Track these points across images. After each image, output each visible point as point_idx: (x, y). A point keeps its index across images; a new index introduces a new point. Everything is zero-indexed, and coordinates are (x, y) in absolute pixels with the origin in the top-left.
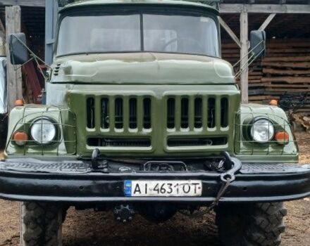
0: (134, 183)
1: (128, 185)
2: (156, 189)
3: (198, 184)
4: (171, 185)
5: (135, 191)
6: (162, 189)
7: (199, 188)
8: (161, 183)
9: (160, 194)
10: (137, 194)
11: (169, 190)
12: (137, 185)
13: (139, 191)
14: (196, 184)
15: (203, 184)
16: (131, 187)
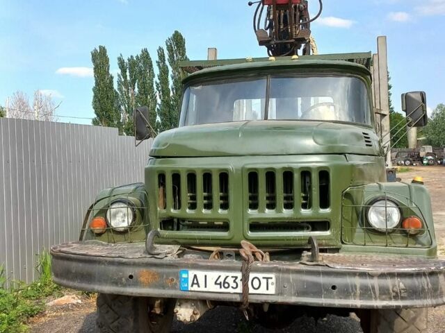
0: (191, 273)
1: (184, 276)
2: (218, 282)
3: (271, 278)
4: (236, 278)
5: (193, 284)
6: (225, 282)
7: (272, 284)
8: (223, 274)
9: (223, 290)
10: (195, 288)
11: (235, 285)
12: (195, 276)
13: (198, 284)
14: (267, 278)
15: (277, 279)
16: (188, 278)
